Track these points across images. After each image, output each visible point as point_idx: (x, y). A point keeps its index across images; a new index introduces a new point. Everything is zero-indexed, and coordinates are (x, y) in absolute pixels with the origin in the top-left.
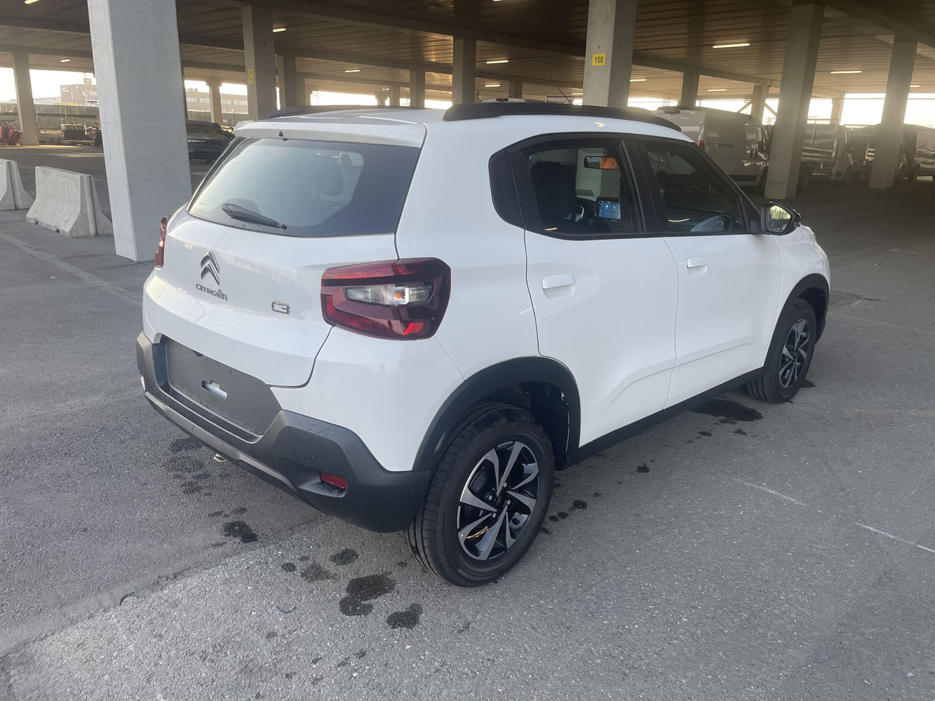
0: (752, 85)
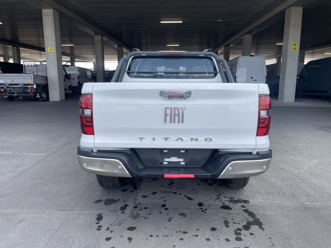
0: (69, 58)
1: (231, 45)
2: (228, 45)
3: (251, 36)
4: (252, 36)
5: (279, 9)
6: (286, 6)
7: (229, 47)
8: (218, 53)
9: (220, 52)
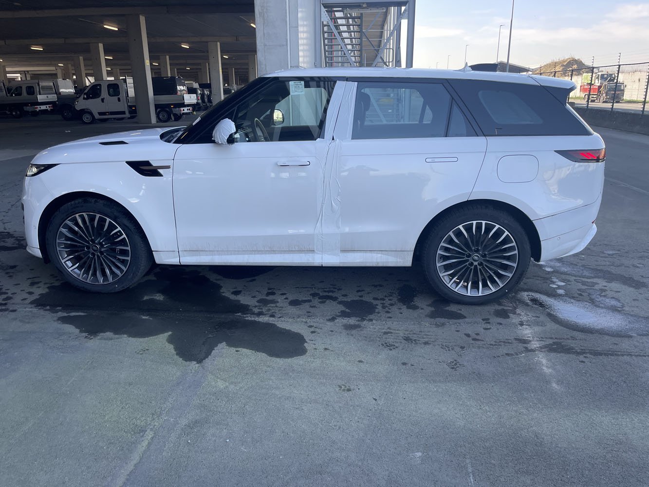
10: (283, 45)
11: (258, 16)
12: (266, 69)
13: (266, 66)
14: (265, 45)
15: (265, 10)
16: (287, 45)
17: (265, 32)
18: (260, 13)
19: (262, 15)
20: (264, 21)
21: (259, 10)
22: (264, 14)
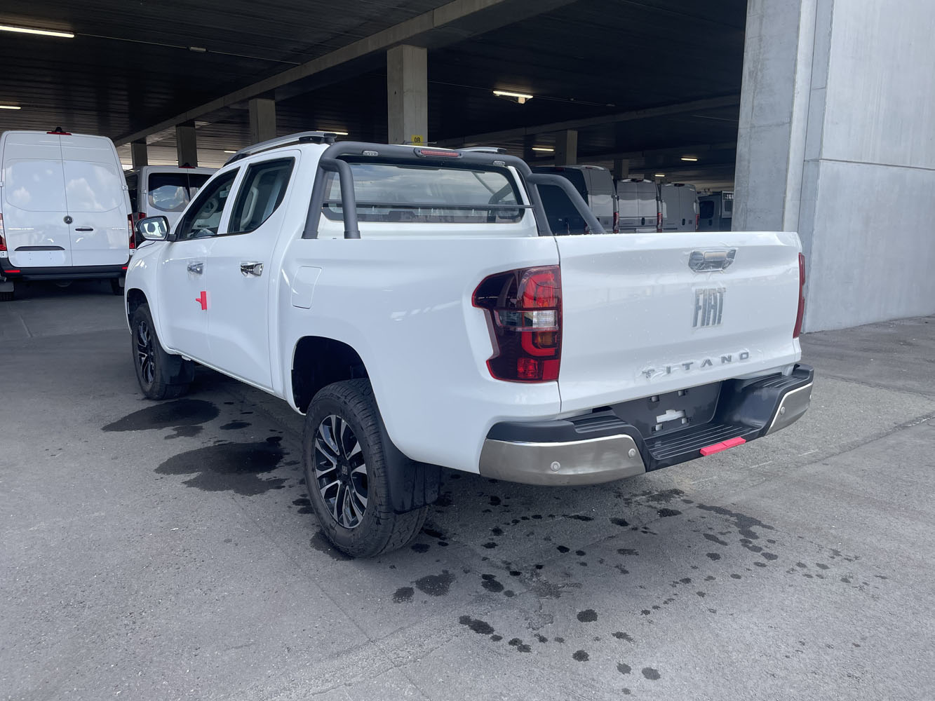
1: (197, 123)
2: (191, 123)
3: (273, 103)
4: (277, 104)
5: (369, 45)
6: (391, 42)
7: (192, 128)
8: (148, 143)
9: (157, 139)
10: (783, 124)
11: (747, 78)
12: (749, 167)
13: (749, 163)
14: (753, 127)
15: (759, 66)
16: (790, 123)
17: (756, 103)
18: (750, 73)
19: (754, 75)
20: (756, 86)
21: (749, 69)
22: (756, 74)
